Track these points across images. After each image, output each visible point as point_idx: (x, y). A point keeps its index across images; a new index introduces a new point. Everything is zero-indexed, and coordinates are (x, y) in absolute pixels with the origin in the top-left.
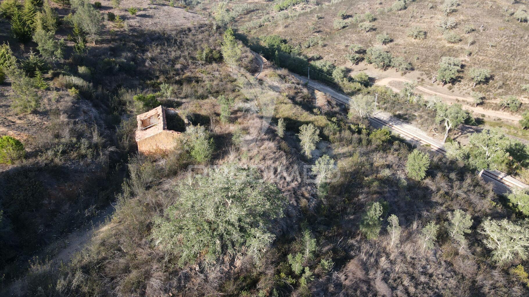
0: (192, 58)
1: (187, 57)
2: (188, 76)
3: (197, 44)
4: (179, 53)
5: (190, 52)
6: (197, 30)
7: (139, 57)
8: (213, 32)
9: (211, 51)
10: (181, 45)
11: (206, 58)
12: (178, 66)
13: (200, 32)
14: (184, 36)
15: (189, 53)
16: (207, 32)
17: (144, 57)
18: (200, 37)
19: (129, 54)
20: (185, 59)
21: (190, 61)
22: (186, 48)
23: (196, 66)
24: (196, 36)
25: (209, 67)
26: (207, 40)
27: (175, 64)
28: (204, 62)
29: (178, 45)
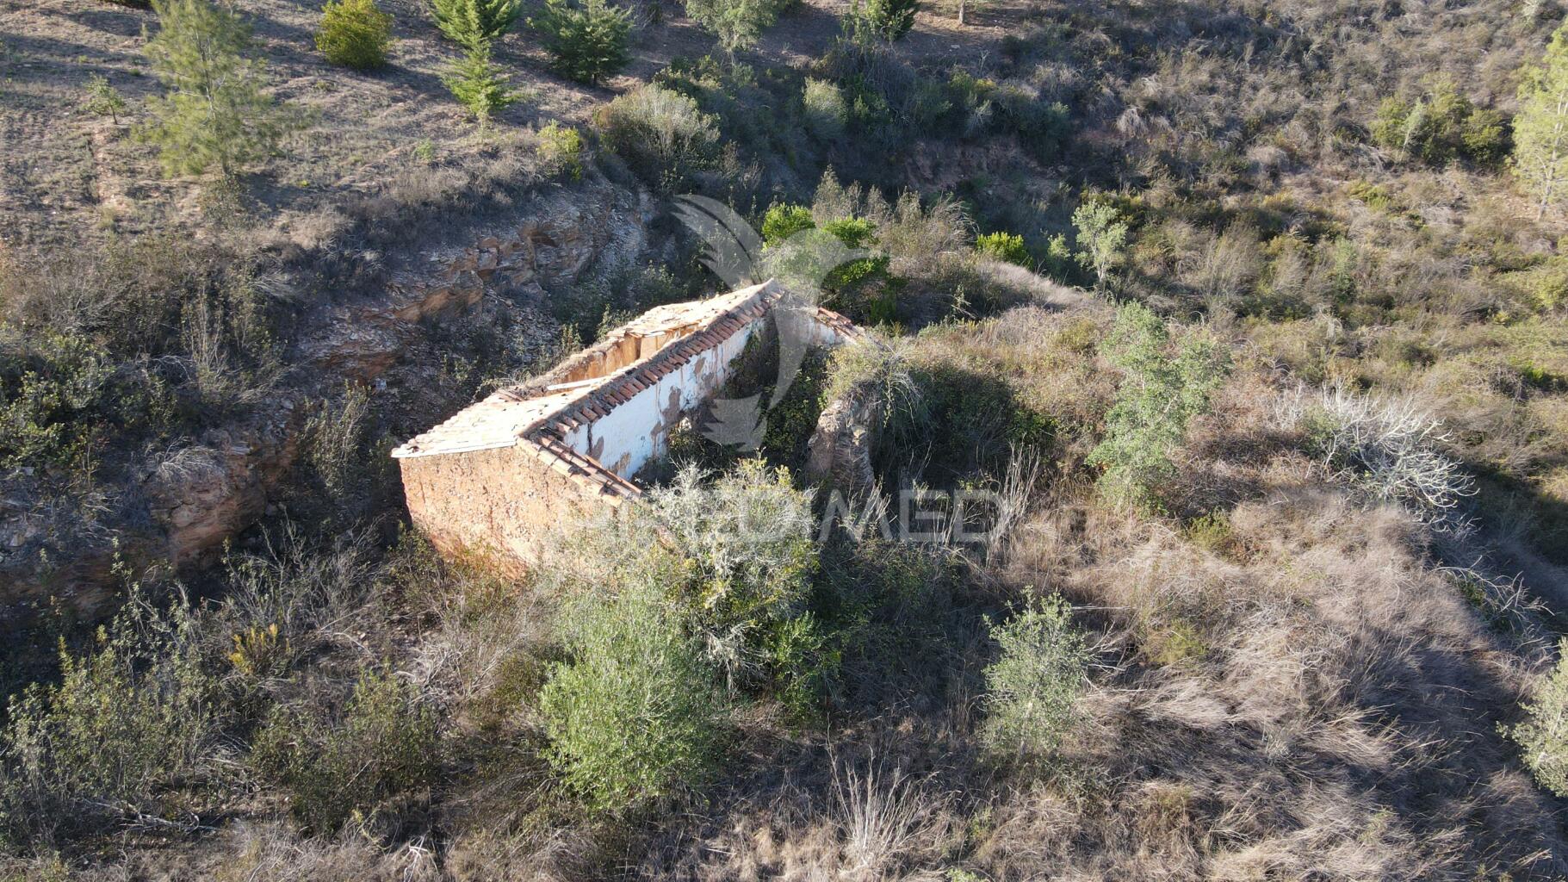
0: (1349, 127)
1: (1325, 124)
2: (1288, 201)
3: (1405, 71)
4: (1294, 96)
5: (1353, 101)
6: (1434, 14)
7: (1106, 90)
8: (1516, 27)
9: (1462, 113)
10: (1323, 66)
11: (1420, 139)
12: (1263, 153)
13: (1446, 23)
14: (1355, 32)
15: (1344, 107)
16: (1482, 26)
17: (1127, 93)
18: (1435, 43)
19: (1067, 74)
20: (1312, 126)
21: (1330, 140)
22: (1338, 81)
23: (1354, 166)
24: (1417, 40)
25: (1416, 183)
26: (1469, 62)
27: (1253, 143)
28: (1399, 156)
29: (1302, 67)
